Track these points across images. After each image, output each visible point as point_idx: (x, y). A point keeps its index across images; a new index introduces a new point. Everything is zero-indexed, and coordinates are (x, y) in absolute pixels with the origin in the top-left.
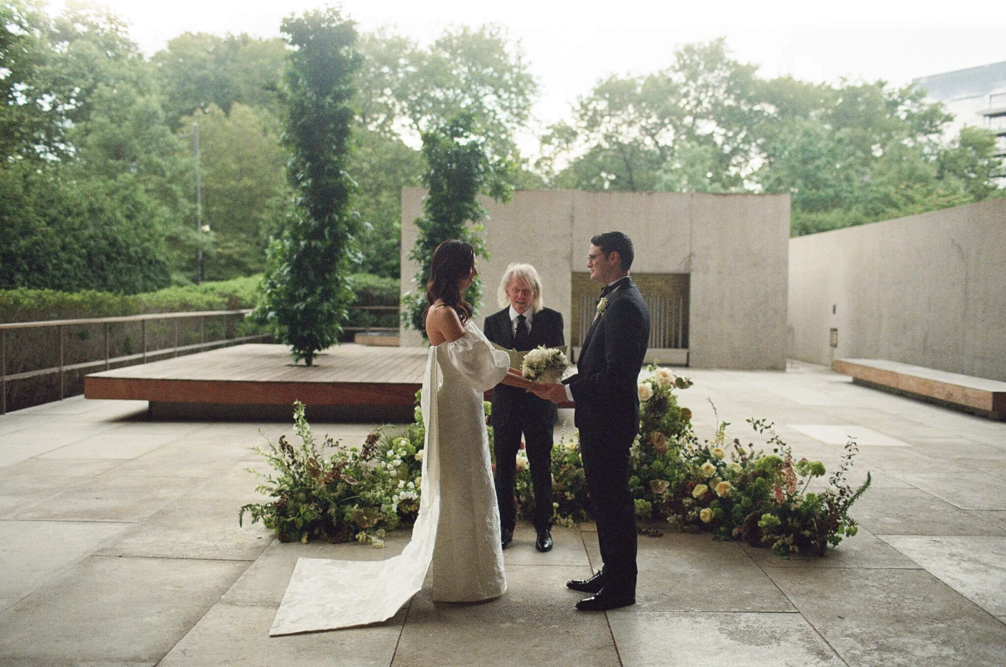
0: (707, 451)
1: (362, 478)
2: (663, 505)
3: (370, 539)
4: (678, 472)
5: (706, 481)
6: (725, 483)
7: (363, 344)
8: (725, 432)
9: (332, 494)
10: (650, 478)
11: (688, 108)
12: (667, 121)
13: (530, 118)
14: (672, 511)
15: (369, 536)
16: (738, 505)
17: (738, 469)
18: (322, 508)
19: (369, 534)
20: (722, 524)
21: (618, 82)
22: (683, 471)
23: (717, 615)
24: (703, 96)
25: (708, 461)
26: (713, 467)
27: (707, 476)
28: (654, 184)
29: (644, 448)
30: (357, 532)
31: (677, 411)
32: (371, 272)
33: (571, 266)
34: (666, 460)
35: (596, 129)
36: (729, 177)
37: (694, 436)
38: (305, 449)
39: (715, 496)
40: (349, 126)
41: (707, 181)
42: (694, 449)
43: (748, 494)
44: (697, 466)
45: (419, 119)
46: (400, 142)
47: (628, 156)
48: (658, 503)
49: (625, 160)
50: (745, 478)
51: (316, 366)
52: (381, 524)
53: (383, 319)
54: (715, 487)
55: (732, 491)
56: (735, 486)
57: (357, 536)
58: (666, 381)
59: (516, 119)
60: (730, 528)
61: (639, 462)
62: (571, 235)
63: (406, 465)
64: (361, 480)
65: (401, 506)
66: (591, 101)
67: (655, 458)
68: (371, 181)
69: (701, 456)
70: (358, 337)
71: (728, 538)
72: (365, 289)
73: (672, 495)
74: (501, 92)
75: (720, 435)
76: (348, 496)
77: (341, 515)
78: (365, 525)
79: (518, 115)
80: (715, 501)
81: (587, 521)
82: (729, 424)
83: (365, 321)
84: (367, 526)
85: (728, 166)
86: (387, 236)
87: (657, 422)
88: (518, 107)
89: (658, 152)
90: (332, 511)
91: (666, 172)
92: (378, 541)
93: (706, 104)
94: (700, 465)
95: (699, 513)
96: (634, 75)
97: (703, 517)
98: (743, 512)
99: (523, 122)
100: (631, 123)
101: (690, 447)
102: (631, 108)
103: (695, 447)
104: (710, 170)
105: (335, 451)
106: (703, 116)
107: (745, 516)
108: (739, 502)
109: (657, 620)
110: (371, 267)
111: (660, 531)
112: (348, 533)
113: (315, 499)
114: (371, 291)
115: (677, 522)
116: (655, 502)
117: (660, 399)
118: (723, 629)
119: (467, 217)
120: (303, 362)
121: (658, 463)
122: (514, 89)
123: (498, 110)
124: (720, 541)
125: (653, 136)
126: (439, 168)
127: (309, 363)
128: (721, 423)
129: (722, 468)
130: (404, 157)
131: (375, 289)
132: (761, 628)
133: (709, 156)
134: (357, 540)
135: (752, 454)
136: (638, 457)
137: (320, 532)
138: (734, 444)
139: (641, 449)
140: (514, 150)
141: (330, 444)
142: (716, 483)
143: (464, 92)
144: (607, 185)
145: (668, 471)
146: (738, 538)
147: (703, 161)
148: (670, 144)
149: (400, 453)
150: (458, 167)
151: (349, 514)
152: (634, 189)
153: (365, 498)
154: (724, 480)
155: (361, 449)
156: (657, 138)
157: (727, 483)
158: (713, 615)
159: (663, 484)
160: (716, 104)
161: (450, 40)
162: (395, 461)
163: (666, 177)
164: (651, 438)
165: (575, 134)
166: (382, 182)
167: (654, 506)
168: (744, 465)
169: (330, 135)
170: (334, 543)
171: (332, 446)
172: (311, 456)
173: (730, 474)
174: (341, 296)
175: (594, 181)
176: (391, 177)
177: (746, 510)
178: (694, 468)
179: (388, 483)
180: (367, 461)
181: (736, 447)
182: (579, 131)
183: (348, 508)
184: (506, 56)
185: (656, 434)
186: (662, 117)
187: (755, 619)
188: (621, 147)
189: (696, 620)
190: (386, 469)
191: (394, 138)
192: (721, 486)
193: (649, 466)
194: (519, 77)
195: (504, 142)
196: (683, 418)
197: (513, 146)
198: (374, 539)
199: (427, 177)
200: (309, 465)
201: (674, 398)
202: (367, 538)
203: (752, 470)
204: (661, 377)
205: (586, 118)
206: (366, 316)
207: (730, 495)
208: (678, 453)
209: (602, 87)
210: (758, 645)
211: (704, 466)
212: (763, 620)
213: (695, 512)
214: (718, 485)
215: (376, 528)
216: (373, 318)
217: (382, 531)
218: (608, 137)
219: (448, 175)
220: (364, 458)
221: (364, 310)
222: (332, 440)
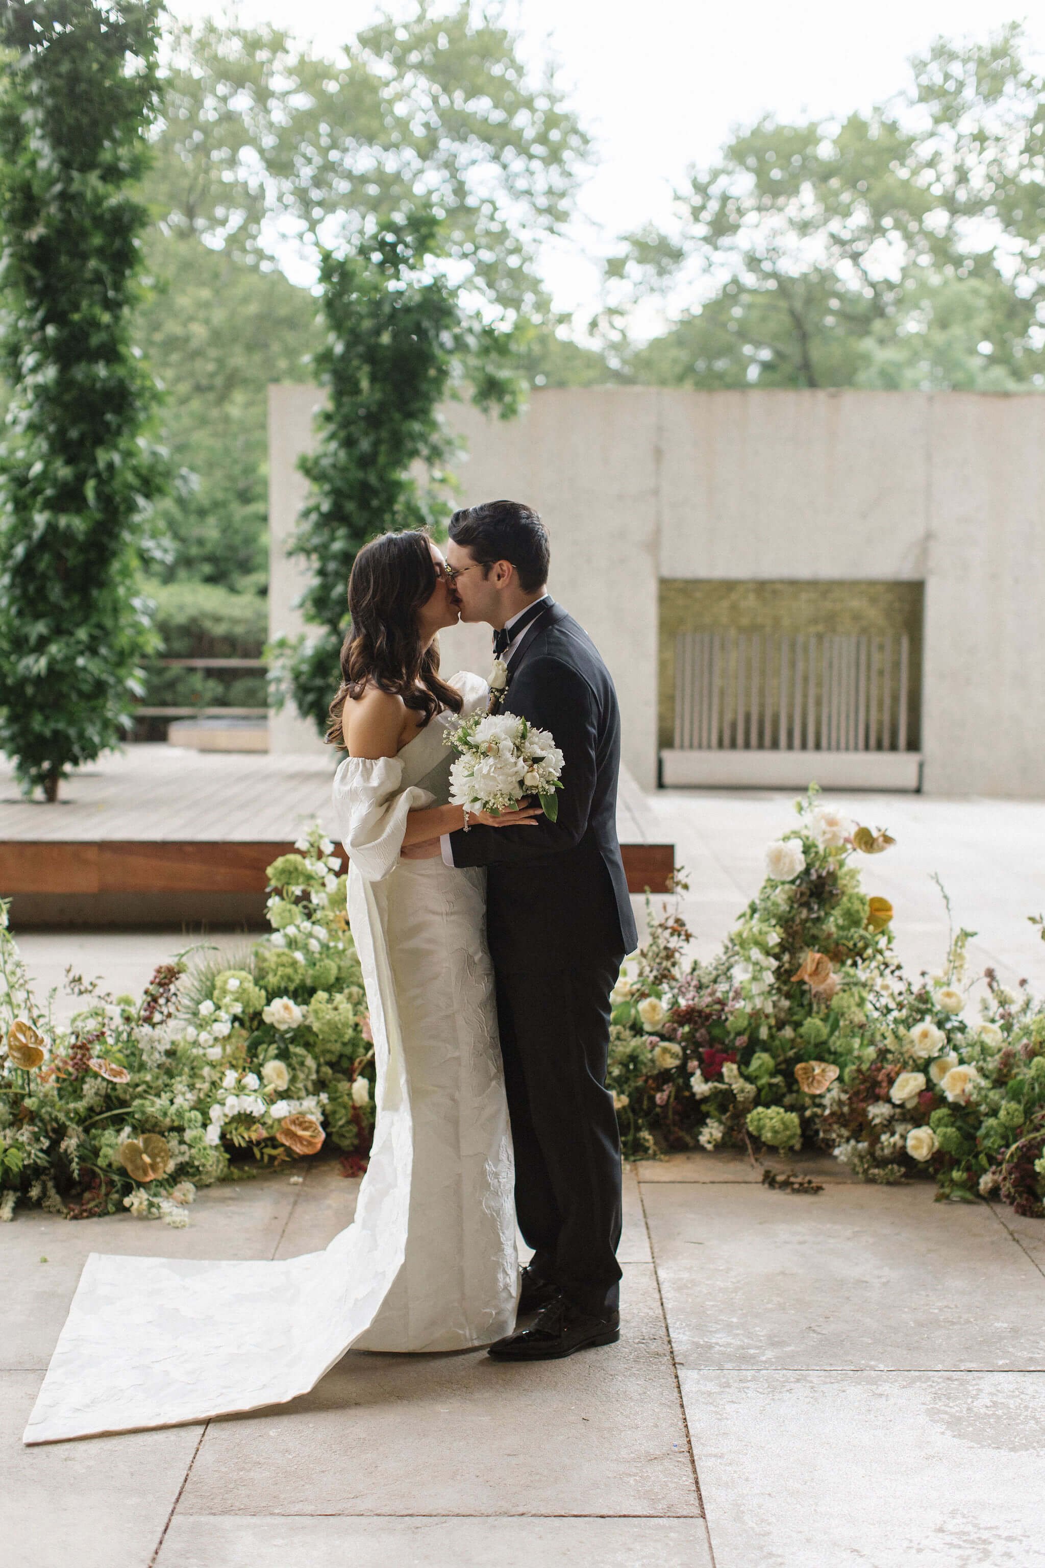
0: (923, 998)
1: (142, 1067)
2: (825, 1119)
3: (159, 1207)
4: (862, 1044)
5: (924, 1067)
6: (964, 1068)
7: (187, 746)
8: (964, 952)
9: (72, 1106)
10: (799, 1059)
11: (937, 190)
12: (887, 222)
13: (575, 217)
14: (845, 1133)
15: (155, 1200)
16: (991, 1121)
17: (994, 1037)
18: (47, 1137)
19: (155, 1195)
20: (955, 1163)
21: (779, 130)
22: (872, 1042)
23: (928, 1379)
24: (971, 160)
25: (928, 1018)
26: (939, 1036)
27: (924, 1054)
28: (855, 370)
29: (785, 988)
30: (127, 1190)
31: (857, 905)
32: (211, 580)
33: (657, 566)
34: (833, 1019)
35: (724, 241)
36: (1029, 351)
37: (895, 962)
38: (10, 1003)
39: (941, 1100)
40: (136, 243)
41: (975, 363)
42: (896, 992)
43: (1015, 1096)
44: (902, 1030)
45: (320, 221)
46: (280, 276)
47: (798, 305)
48: (815, 1115)
49: (792, 313)
50: (1008, 1060)
51: (66, 803)
52: (184, 1171)
53: (239, 687)
54: (942, 1078)
55: (980, 1089)
56: (986, 1076)
57: (127, 1202)
58: (835, 836)
59: (545, 220)
60: (974, 1175)
61: (772, 1022)
62: (656, 492)
63: (244, 1033)
64: (139, 1071)
65: (229, 1128)
66: (715, 175)
67: (809, 1013)
68: (211, 367)
69: (913, 1009)
70: (176, 731)
71: (969, 1196)
72: (194, 620)
73: (844, 1097)
74: (509, 153)
75: (955, 959)
76: (109, 1109)
77: (91, 1152)
78: (145, 1173)
79: (549, 210)
80: (942, 1112)
81: (654, 1157)
82: (973, 935)
83: (194, 692)
84: (151, 1176)
85: (1026, 326)
86: (245, 497)
87: (814, 931)
88: (550, 192)
89: (868, 293)
90: (70, 1144)
91: (882, 342)
92: (176, 1211)
93: (977, 181)
94: (909, 1028)
95: (904, 1137)
96: (815, 114)
97: (916, 1148)
98: (1004, 1137)
99: (560, 227)
100: (804, 228)
101: (886, 987)
102: (807, 192)
103: (901, 987)
104: (986, 336)
105: (87, 1003)
106: (974, 207)
107: (1008, 1146)
108: (994, 1113)
109: (790, 1391)
110: (207, 569)
111: (817, 1180)
112: (107, 1195)
113: (32, 1117)
114: (208, 624)
115: (856, 1161)
116: (808, 1113)
117: (820, 877)
118: (939, 1412)
119: (414, 453)
120: (39, 793)
121: (814, 1024)
122: (538, 149)
123: (503, 199)
124: (953, 1202)
125: (855, 257)
126: (354, 338)
127: (51, 796)
128: (957, 931)
129: (959, 1036)
130: (283, 311)
131: (218, 619)
132: (1026, 1408)
133: (981, 303)
134: (127, 1210)
135: (1027, 1004)
136: (769, 1009)
137: (44, 1194)
138: (987, 980)
139: (779, 990)
140: (536, 292)
141: (76, 990)
142: (944, 1070)
143: (424, 156)
144: (753, 373)
145: (837, 1043)
146: (994, 1195)
147: (969, 314)
148: (895, 277)
149: (227, 1006)
150: (395, 336)
151: (110, 1152)
152: (812, 384)
153: (143, 1113)
154: (961, 1062)
155: (140, 1000)
156: (864, 261)
157: (970, 1070)
158: (919, 1378)
159: (823, 1071)
160: (1006, 182)
161: (390, 33)
162: (216, 1026)
163: (884, 355)
164: (800, 965)
165: (677, 255)
166: (236, 370)
167: (805, 1123)
168: (1007, 1028)
169: (93, 263)
170: (75, 1218)
171: (81, 993)
172: (24, 1019)
173: (978, 1048)
174: (123, 640)
175: (721, 364)
176: (257, 357)
177: (1010, 1134)
178: (894, 1032)
179: (203, 1078)
180: (154, 1026)
181: (990, 986)
182: (687, 246)
183: (108, 1136)
184: (520, 70)
185: (810, 958)
186: (877, 213)
187: (1011, 1387)
188: (785, 286)
189: (880, 1390)
190: (196, 1043)
191: (265, 266)
192: (953, 1078)
193: (795, 1030)
194: (551, 120)
195: (515, 275)
196: (872, 920)
197: (535, 284)
198: (166, 1206)
199: (325, 358)
200: (16, 1038)
201: (852, 874)
202: (151, 1205)
203: (1025, 1041)
204: (823, 825)
205: (706, 216)
206: (197, 681)
207: (974, 1098)
208: (861, 1003)
209: (741, 141)
210: (1013, 1449)
211: (917, 1030)
212: (1031, 1390)
213: (897, 1137)
214: (948, 1075)
215: (174, 1179)
216: (213, 688)
217: (187, 1187)
218: (753, 262)
219: (372, 356)
220: (148, 1020)
221: (192, 670)
222: (80, 979)
